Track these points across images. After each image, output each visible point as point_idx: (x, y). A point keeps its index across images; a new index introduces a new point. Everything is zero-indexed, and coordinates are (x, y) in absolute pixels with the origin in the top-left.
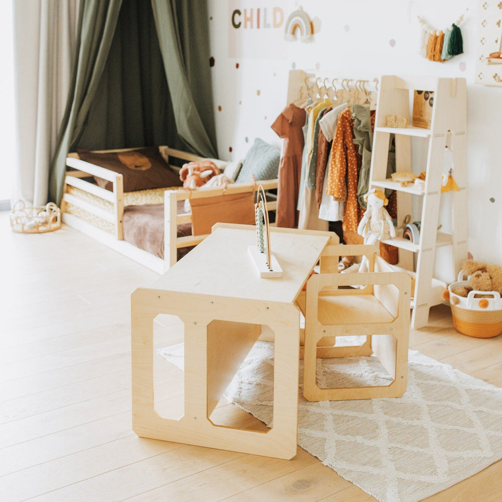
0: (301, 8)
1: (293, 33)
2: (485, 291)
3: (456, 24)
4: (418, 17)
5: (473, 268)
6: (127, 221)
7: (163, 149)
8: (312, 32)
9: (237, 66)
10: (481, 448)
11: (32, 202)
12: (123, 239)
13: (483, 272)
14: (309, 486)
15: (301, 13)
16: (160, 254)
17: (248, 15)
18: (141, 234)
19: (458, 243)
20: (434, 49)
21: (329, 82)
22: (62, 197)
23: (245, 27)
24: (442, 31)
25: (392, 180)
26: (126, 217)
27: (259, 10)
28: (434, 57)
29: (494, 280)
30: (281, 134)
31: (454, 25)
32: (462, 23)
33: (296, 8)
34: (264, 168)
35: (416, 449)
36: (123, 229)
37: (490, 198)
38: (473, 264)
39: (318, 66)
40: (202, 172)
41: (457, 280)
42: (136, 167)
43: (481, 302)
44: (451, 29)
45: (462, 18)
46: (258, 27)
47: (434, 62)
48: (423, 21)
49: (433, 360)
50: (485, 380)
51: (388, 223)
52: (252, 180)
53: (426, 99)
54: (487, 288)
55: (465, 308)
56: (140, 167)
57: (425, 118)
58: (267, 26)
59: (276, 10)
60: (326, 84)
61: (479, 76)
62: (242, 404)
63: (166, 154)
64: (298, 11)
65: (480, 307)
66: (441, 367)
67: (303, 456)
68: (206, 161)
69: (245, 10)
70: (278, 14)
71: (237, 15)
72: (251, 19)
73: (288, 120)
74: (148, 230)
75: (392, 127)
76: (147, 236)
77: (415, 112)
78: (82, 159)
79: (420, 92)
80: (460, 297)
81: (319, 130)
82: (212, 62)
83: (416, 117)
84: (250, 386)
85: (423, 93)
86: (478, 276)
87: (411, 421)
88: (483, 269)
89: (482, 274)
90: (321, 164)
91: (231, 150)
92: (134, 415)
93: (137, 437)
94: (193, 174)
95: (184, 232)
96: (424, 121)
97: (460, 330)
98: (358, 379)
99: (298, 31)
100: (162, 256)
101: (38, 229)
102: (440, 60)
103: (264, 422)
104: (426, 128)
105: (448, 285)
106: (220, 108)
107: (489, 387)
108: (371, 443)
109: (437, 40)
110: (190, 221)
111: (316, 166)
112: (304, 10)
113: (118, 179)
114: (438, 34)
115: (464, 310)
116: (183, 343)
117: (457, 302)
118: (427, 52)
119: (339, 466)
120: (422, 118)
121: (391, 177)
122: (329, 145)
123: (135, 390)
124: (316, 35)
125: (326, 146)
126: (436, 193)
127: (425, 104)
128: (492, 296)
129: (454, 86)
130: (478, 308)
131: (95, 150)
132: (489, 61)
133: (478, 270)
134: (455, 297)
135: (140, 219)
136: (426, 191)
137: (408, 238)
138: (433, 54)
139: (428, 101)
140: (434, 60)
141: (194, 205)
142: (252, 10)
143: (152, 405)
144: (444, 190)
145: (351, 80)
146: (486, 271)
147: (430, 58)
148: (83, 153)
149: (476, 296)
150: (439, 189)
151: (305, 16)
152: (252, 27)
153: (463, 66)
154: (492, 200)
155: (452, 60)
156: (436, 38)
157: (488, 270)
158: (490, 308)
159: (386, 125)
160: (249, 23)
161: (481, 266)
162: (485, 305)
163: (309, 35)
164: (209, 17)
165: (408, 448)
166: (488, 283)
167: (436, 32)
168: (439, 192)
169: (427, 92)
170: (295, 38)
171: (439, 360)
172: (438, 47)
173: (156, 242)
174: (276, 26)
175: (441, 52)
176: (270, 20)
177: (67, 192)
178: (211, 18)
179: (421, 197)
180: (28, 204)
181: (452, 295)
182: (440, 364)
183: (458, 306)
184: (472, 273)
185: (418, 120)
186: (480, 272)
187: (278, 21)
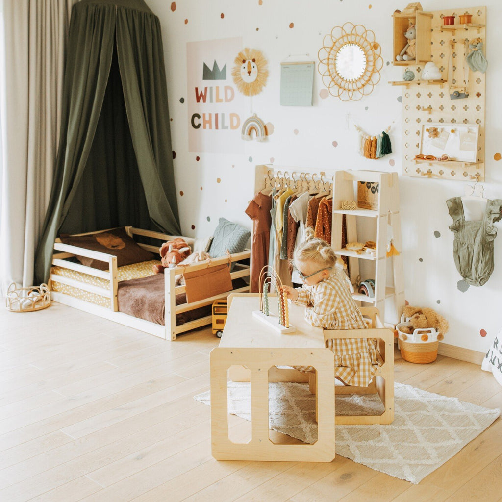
0: (256, 115)
1: (250, 134)
2: (423, 328)
3: (385, 132)
4: (355, 125)
5: (412, 312)
6: (123, 295)
7: (128, 229)
8: (266, 134)
9: (198, 159)
10: (453, 439)
11: (21, 284)
12: (119, 311)
13: (420, 314)
14: (351, 477)
15: (255, 118)
16: (160, 321)
17: (207, 118)
18: (138, 305)
19: (399, 294)
20: (370, 150)
21: (281, 174)
22: (49, 277)
23: (205, 128)
24: (375, 137)
25: (347, 249)
26: (121, 292)
27: (217, 115)
28: (370, 156)
29: (429, 319)
30: (253, 217)
31: (384, 133)
32: (389, 131)
33: (251, 115)
34: (235, 243)
35: (412, 445)
36: (118, 302)
37: (419, 258)
38: (411, 308)
39: (272, 160)
40: (179, 249)
41: (400, 322)
42: (113, 246)
43: (423, 337)
44: (382, 135)
45: (390, 128)
46: (217, 128)
47: (370, 159)
48: (359, 129)
49: (398, 383)
50: (438, 393)
51: (348, 283)
52: (228, 254)
53: (369, 187)
54: (424, 326)
55: (411, 342)
56: (116, 246)
57: (369, 201)
58: (224, 127)
59: (232, 115)
60: (286, 176)
61: (406, 170)
62: (279, 429)
63: (131, 233)
64: (253, 117)
65: (423, 340)
66: (405, 388)
67: (340, 460)
68: (177, 239)
69: (204, 115)
70: (235, 119)
71: (196, 118)
72: (210, 122)
73: (258, 206)
74: (147, 302)
75: (345, 209)
76: (146, 306)
77: (359, 197)
78: (63, 242)
79: (363, 183)
80: (407, 335)
81: (287, 213)
82: (174, 155)
83: (360, 200)
84: (277, 416)
85: (366, 184)
86: (417, 317)
87: (400, 427)
88: (420, 312)
89: (420, 316)
90: (291, 240)
91: (193, 227)
92: (213, 444)
93: (215, 460)
94: (172, 251)
95: (179, 301)
96: (368, 204)
97: (407, 360)
98: (351, 402)
99: (254, 133)
100: (161, 323)
101: (34, 307)
102: (375, 158)
103: (300, 440)
104: (370, 209)
105: (395, 326)
106: (182, 193)
107: (443, 398)
108: (381, 444)
109: (372, 143)
110: (185, 292)
111: (287, 242)
112: (259, 116)
113: (113, 260)
114: (372, 139)
115: (410, 344)
116: (210, 391)
117: (406, 338)
118: (365, 152)
119: (366, 461)
120: (366, 201)
121: (346, 247)
122: (298, 225)
123: (214, 425)
124: (269, 136)
125: (295, 226)
126: (384, 258)
127: (367, 191)
128: (430, 332)
129: (391, 178)
130: (421, 342)
131: (73, 234)
132: (416, 161)
133: (416, 313)
134: (404, 335)
135: (138, 293)
136: (377, 257)
137: (363, 293)
138: (369, 154)
139: (370, 189)
140: (370, 158)
141: (187, 278)
142: (210, 115)
143: (227, 434)
144: (388, 254)
145: (308, 174)
146: (422, 314)
147: (367, 157)
148: (65, 238)
149: (419, 333)
150: (385, 255)
151: (259, 121)
152: (211, 128)
153: (392, 163)
154: (421, 260)
155: (384, 157)
156: (371, 142)
157: (423, 312)
158: (429, 341)
159: (340, 208)
160: (208, 125)
161: (417, 310)
162: (426, 338)
163: (264, 137)
164: (170, 118)
165: (406, 444)
166: (425, 322)
167: (370, 137)
168: (386, 257)
169: (369, 183)
170: (252, 139)
171: (401, 383)
172: (373, 148)
173: (155, 311)
174: (233, 128)
175: (375, 152)
176: (227, 123)
177: (53, 273)
178: (171, 120)
179: (374, 262)
180: (18, 286)
181: (400, 333)
182: (403, 385)
183: (406, 341)
184: (412, 316)
185: (363, 203)
186: (417, 314)
187: (235, 124)
